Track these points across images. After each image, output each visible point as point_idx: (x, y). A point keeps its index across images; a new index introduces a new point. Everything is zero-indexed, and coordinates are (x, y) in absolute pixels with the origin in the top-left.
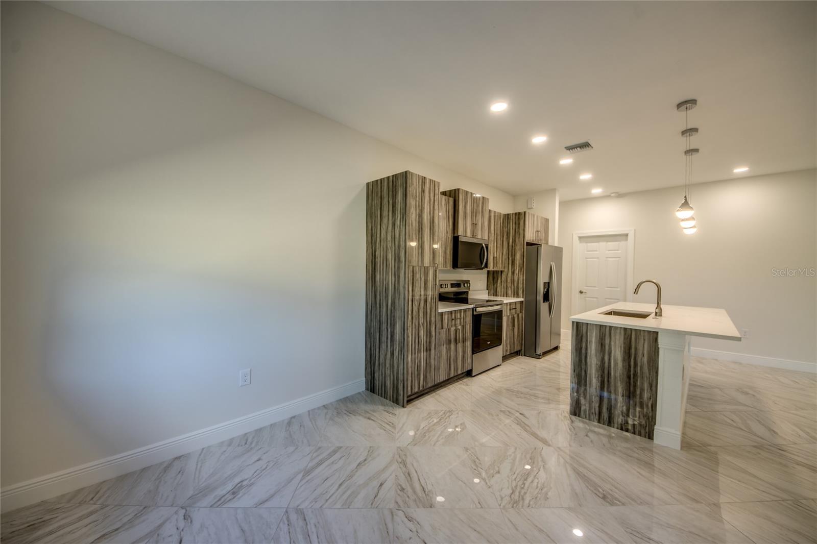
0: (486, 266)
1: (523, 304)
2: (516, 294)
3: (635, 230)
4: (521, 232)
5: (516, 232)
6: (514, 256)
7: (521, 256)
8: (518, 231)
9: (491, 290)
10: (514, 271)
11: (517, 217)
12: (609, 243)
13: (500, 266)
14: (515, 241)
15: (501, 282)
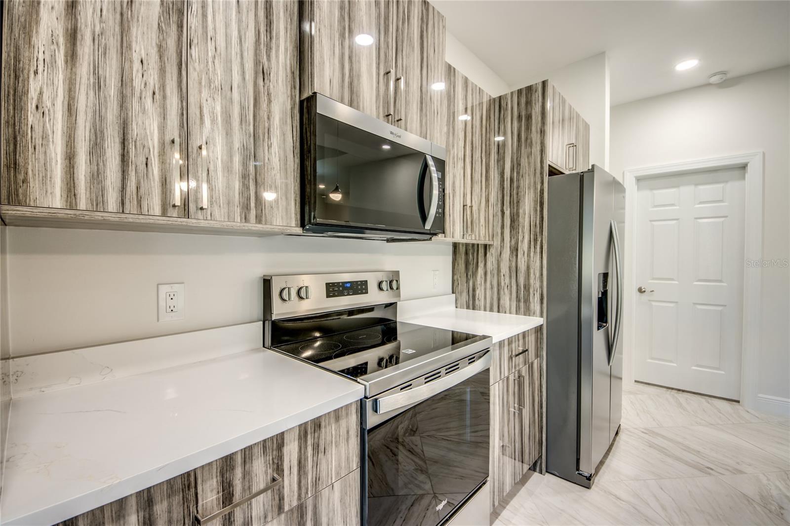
0: (440, 226)
1: (542, 334)
2: (523, 306)
3: (764, 154)
4: (535, 137)
6: (516, 203)
7: (536, 201)
8: (526, 139)
9: (461, 293)
11: (523, 100)
12: (701, 187)
13: (483, 232)
14: (519, 165)
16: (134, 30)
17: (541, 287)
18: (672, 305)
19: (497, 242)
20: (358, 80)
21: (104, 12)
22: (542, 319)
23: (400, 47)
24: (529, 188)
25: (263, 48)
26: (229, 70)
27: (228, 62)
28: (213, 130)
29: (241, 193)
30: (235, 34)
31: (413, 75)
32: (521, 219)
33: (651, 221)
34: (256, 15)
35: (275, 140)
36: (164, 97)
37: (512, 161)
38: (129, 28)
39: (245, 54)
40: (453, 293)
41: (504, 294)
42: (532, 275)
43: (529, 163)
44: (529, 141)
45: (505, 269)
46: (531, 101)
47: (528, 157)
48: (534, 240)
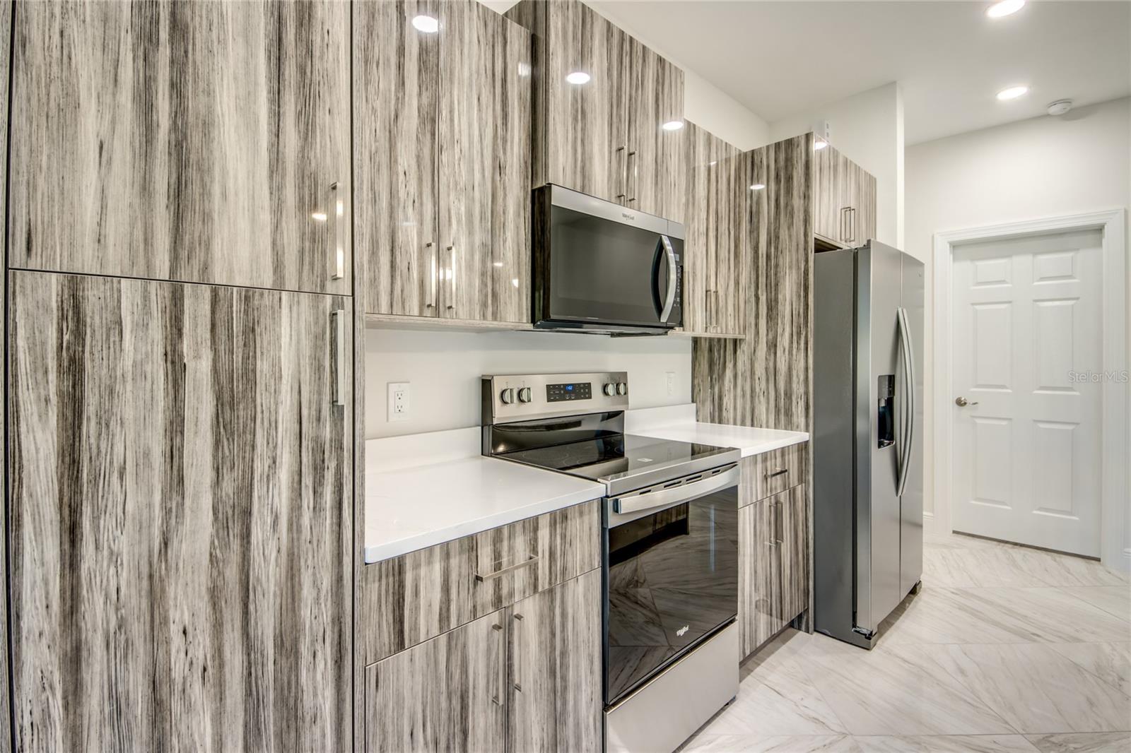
1: (807, 453)
2: (783, 417)
5: (781, 207)
6: (774, 287)
7: (799, 285)
10: (775, 338)
11: (782, 156)
13: (731, 323)
14: (777, 237)
15: (735, 376)
16: (399, 145)
17: (807, 393)
18: (1004, 423)
19: (749, 336)
20: (591, 163)
21: (378, 131)
22: (808, 434)
23: (633, 118)
24: (790, 268)
25: (499, 142)
26: (471, 171)
27: (471, 161)
28: (458, 230)
29: (480, 291)
30: (476, 133)
31: (648, 145)
32: (780, 307)
33: (973, 304)
34: (494, 110)
35: (510, 235)
36: (421, 204)
37: (769, 233)
38: (395, 143)
39: (485, 151)
40: (693, 402)
41: (760, 402)
42: (795, 378)
43: (790, 236)
44: (789, 208)
45: (760, 370)
46: (792, 157)
47: (789, 229)
48: (798, 333)
